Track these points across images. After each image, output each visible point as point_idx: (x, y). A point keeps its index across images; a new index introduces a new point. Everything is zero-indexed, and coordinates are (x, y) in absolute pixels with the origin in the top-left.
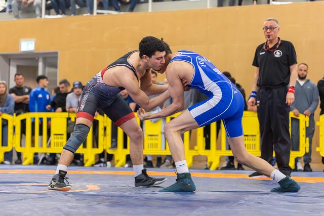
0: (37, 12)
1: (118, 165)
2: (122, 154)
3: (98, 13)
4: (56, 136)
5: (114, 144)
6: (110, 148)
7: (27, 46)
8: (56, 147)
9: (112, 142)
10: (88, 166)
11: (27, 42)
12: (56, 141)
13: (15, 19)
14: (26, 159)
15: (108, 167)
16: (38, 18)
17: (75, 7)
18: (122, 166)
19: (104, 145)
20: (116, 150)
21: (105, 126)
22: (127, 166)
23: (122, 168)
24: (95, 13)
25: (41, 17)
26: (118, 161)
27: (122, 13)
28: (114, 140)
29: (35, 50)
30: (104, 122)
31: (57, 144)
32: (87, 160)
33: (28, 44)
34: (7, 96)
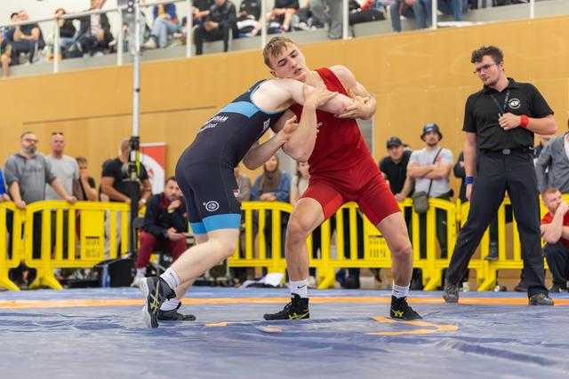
3: (439, 27)
4: (372, 240)
8: (373, 258)
10: (430, 290)
12: (373, 247)
14: (323, 278)
15: (465, 291)
18: (490, 289)
21: (459, 218)
23: (491, 292)
24: (434, 27)
26: (482, 281)
27: (479, 23)
31: (376, 253)
32: (428, 280)
34: (280, 174)
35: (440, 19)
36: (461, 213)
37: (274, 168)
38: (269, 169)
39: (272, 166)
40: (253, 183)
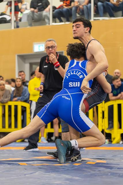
0: (47, 20)
1: (114, 142)
2: (118, 133)
3: (94, 20)
5: (111, 125)
6: (107, 129)
7: (39, 48)
9: (109, 124)
11: (39, 45)
13: (29, 27)
16: (47, 25)
17: (76, 15)
18: (118, 143)
19: (102, 126)
20: (112, 130)
22: (121, 142)
23: (118, 144)
24: (92, 19)
25: (49, 24)
28: (110, 122)
29: (45, 51)
30: (102, 108)
33: (39, 46)
34: (23, 89)
35: (95, 16)
36: (104, 107)
37: (19, 86)
38: (18, 86)
39: (19, 85)
40: (11, 92)
